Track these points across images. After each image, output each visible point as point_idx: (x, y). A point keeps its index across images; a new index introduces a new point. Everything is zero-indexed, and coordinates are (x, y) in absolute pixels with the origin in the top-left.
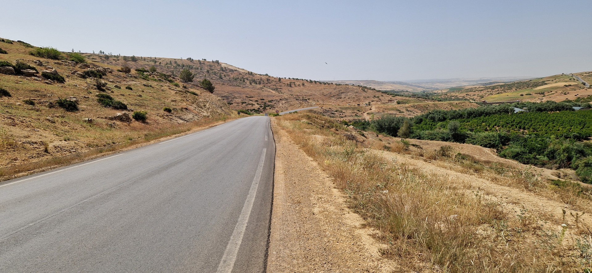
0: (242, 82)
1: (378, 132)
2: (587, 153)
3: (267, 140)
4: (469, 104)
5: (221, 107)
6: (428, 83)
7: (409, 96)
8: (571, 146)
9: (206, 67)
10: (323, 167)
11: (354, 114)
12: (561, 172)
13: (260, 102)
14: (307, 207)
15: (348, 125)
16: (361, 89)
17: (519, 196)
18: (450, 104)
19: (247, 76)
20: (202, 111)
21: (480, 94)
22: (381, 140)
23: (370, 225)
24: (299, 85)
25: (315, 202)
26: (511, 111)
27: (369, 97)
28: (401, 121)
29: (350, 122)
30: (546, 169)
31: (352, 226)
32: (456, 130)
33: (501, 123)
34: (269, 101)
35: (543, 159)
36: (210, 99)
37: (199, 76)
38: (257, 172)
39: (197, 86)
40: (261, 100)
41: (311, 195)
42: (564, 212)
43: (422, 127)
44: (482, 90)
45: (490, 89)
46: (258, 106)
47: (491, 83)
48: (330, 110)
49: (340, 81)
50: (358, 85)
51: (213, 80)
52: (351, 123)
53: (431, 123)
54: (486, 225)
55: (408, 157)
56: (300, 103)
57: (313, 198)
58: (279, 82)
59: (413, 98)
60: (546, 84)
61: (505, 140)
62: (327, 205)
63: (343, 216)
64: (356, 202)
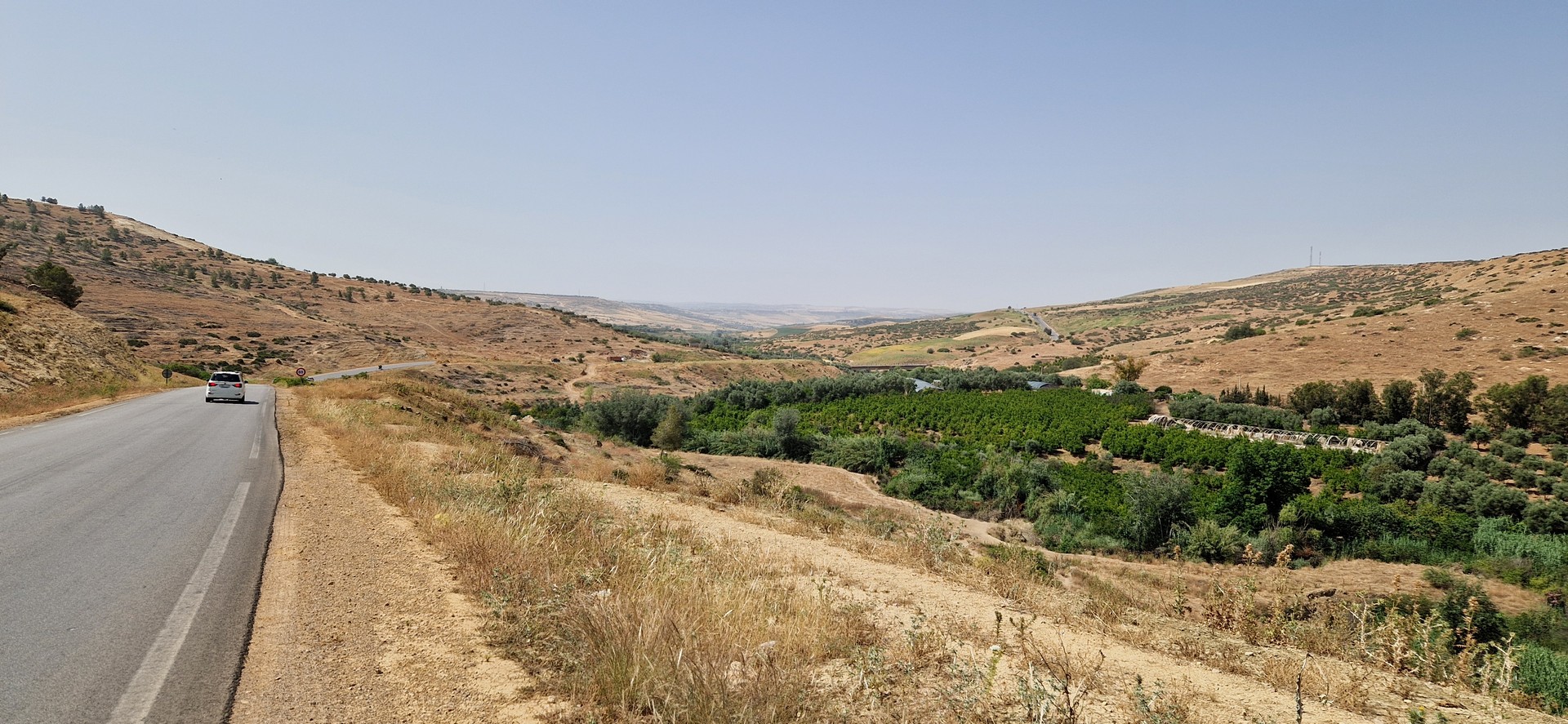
0: (185, 278)
1: (601, 435)
2: (1054, 483)
3: (256, 456)
4: (821, 368)
5: (103, 354)
6: (728, 311)
7: (683, 342)
8: (1025, 469)
9: (56, 226)
10: (428, 533)
11: (539, 385)
12: (1006, 528)
13: (245, 341)
14: (362, 653)
15: (520, 415)
16: (559, 317)
17: (914, 584)
18: (779, 365)
19: (206, 261)
20: (28, 364)
21: (845, 346)
22: (608, 456)
23: (544, 690)
24: (376, 297)
25: (389, 636)
26: (909, 387)
27: (580, 341)
28: (661, 405)
29: (527, 406)
30: (977, 521)
31: (492, 698)
32: (790, 430)
33: (888, 414)
34: (274, 340)
35: (972, 498)
36: (64, 328)
37: (28, 252)
38: (205, 555)
39: (15, 282)
40: (249, 336)
41: (378, 617)
42: (999, 618)
43: (713, 422)
44: (848, 336)
45: (866, 333)
46: (239, 355)
47: (867, 321)
48: (469, 371)
49: (501, 294)
50: (551, 306)
51: (78, 265)
52: (530, 410)
53: (734, 413)
54: (839, 662)
55: (670, 498)
56: (379, 349)
57: (384, 626)
58: (311, 286)
59: (694, 348)
60: (978, 328)
61: (896, 456)
62: (426, 643)
63: (469, 670)
64: (513, 628)
